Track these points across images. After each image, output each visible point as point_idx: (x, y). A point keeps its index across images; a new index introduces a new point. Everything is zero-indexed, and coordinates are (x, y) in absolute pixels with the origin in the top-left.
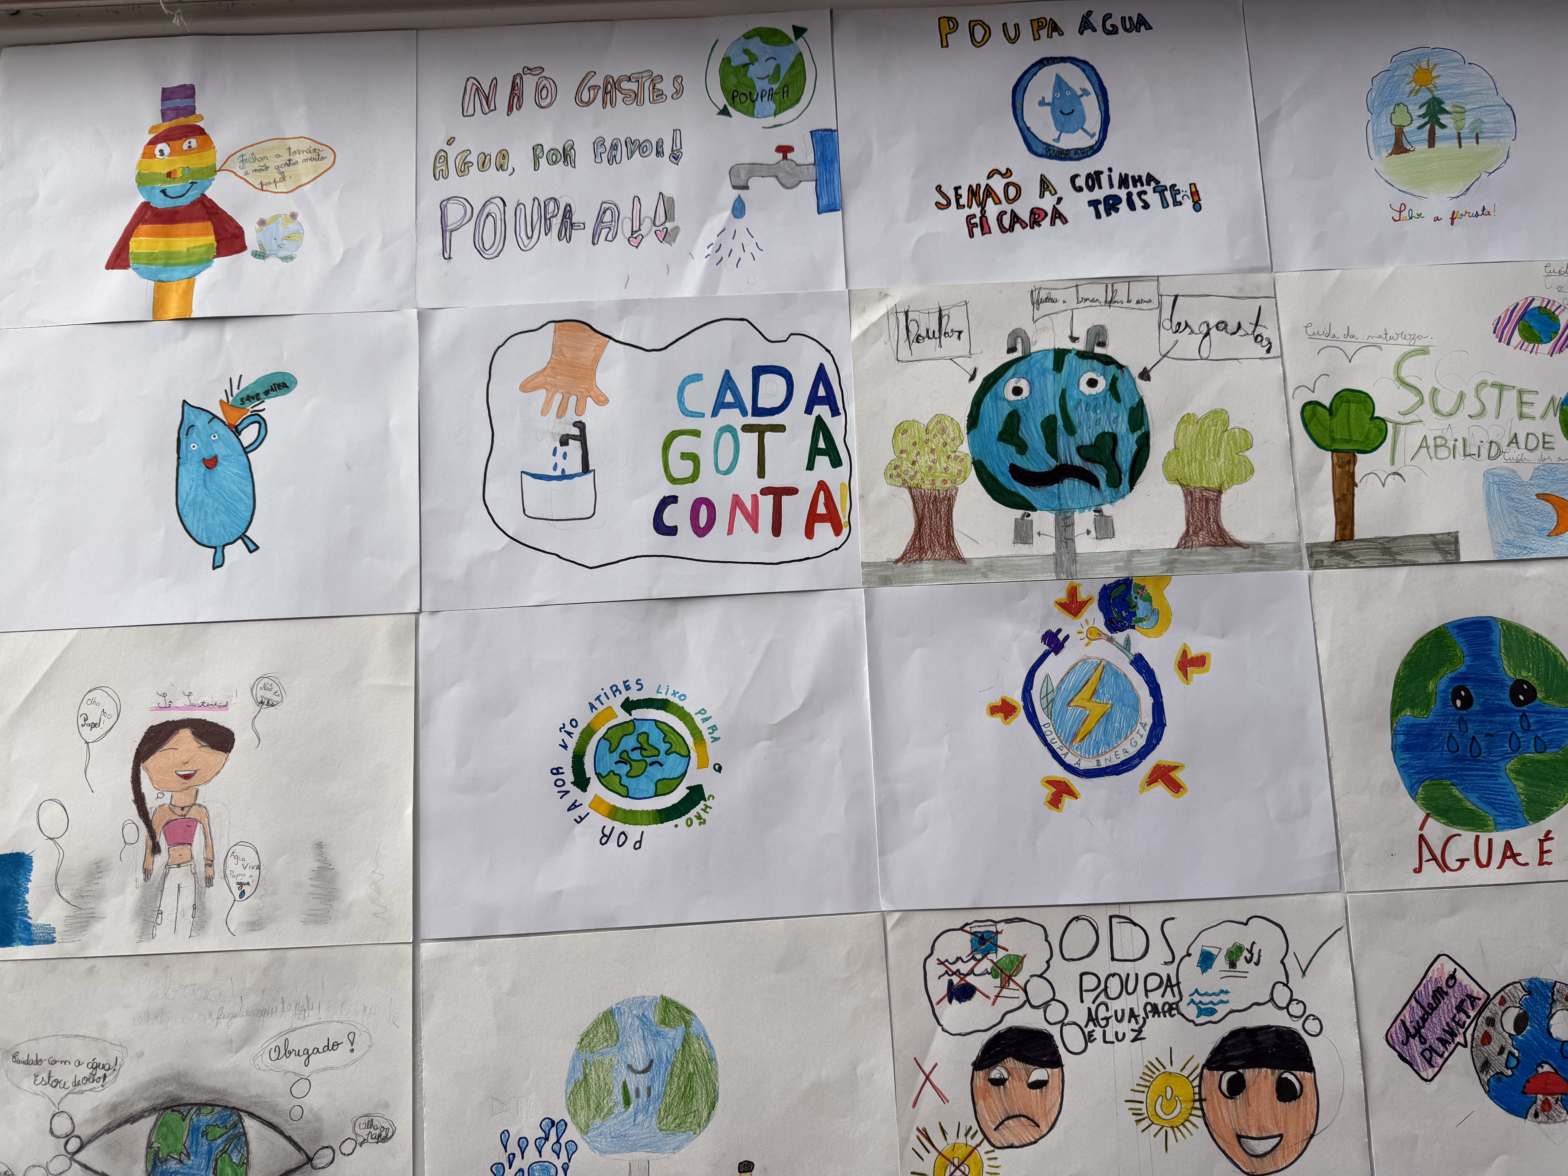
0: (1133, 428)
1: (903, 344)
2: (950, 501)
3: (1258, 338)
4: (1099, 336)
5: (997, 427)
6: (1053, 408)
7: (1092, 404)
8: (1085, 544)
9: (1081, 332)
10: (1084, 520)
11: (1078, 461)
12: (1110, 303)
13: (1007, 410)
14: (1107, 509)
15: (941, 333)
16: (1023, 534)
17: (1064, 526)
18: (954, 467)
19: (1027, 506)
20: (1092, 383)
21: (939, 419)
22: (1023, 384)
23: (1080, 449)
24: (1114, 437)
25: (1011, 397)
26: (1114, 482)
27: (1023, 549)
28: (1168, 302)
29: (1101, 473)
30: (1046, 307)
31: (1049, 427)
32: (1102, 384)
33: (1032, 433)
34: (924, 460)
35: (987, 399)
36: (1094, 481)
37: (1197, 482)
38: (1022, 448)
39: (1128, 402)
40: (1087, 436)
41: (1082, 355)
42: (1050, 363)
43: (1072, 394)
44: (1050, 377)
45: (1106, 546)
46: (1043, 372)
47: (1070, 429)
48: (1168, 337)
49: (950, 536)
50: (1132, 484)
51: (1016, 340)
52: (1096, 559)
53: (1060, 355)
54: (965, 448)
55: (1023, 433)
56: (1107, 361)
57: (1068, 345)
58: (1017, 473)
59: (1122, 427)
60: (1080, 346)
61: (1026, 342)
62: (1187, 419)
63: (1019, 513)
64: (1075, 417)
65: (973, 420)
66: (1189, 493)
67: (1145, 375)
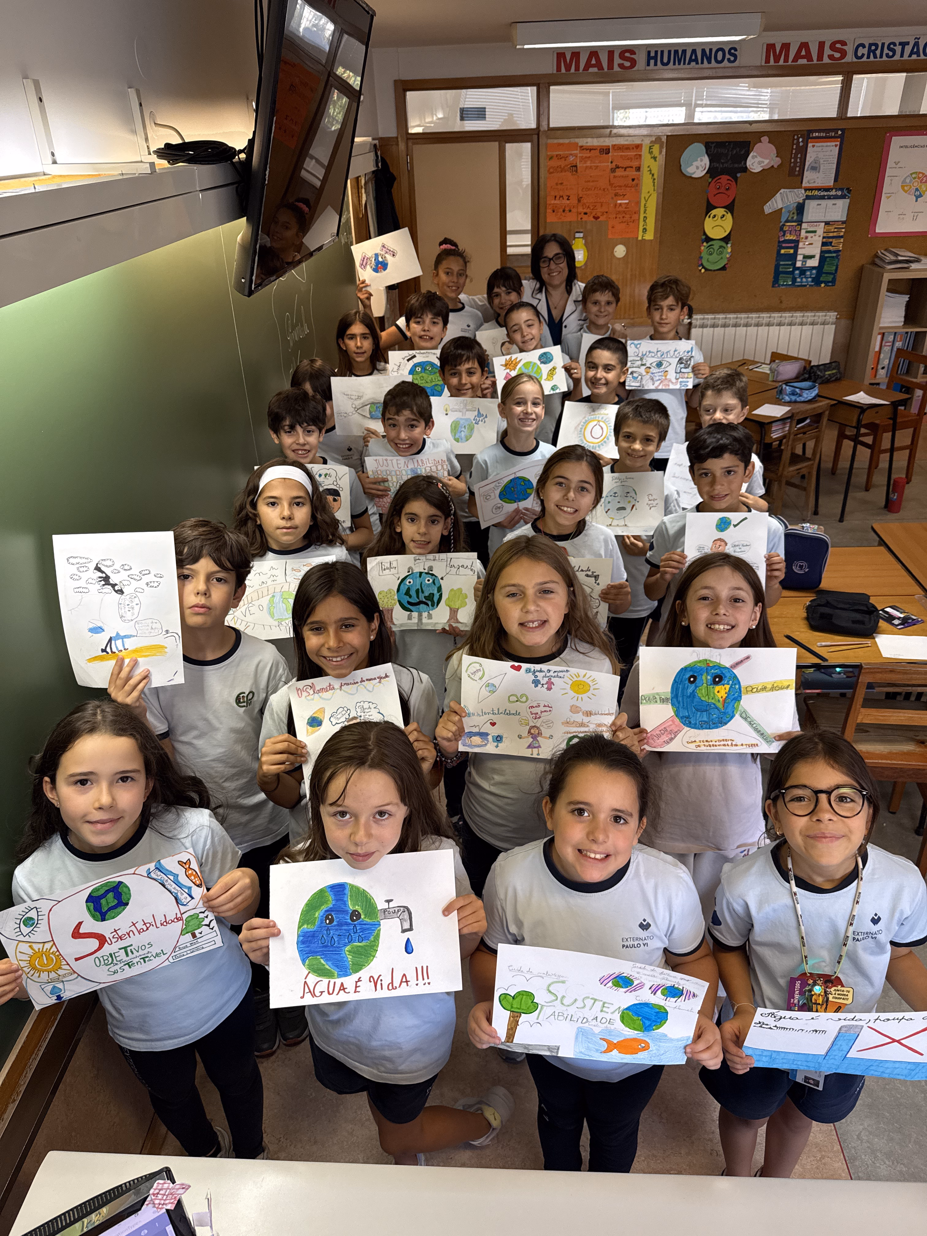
0: (438, 592)
1: (381, 571)
2: (392, 610)
3: (472, 570)
4: (431, 568)
5: (404, 592)
6: (418, 587)
7: (428, 585)
8: (425, 620)
9: (426, 568)
10: (425, 614)
11: (424, 600)
12: (434, 560)
13: (407, 587)
14: (431, 612)
15: (390, 568)
16: (410, 618)
17: (420, 615)
18: (393, 602)
19: (411, 611)
20: (429, 580)
21: (389, 590)
22: (411, 581)
23: (425, 597)
24: (433, 594)
25: (408, 584)
26: (433, 605)
27: (409, 621)
28: (449, 560)
29: (430, 603)
30: (418, 561)
31: (417, 591)
32: (431, 581)
33: (413, 593)
34: (386, 600)
35: (402, 585)
36: (428, 605)
37: (453, 606)
38: (410, 597)
39: (437, 585)
40: (427, 594)
41: (426, 573)
42: (418, 575)
43: (423, 583)
44: (418, 579)
45: (430, 621)
46: (416, 578)
47: (423, 592)
48: (448, 569)
49: (392, 619)
50: (437, 605)
51: (410, 569)
52: (428, 624)
53: (421, 573)
54: (396, 597)
55: (411, 593)
56: (433, 575)
57: (423, 571)
58: (409, 603)
59: (435, 592)
60: (426, 571)
61: (412, 570)
62: (452, 590)
63: (409, 613)
64: (424, 589)
65: (398, 590)
66: (451, 609)
67: (442, 579)
